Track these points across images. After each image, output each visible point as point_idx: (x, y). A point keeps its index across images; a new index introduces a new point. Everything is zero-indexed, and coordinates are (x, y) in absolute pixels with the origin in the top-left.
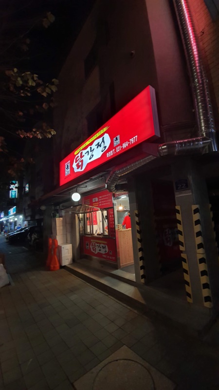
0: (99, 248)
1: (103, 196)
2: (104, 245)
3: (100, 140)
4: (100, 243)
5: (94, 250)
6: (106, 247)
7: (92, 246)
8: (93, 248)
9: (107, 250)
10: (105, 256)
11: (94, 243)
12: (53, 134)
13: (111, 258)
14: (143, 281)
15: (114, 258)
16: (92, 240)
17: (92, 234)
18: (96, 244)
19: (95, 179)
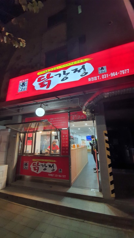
0: (44, 167)
1: (55, 118)
2: (51, 164)
3: (79, 67)
4: (46, 162)
5: (35, 170)
6: (55, 165)
7: (33, 165)
8: (34, 168)
9: (56, 168)
10: (52, 175)
11: (36, 163)
12: (21, 45)
13: (60, 176)
14: (113, 195)
15: (64, 176)
16: (33, 160)
17: (33, 154)
18: (40, 164)
19: (63, 99)
